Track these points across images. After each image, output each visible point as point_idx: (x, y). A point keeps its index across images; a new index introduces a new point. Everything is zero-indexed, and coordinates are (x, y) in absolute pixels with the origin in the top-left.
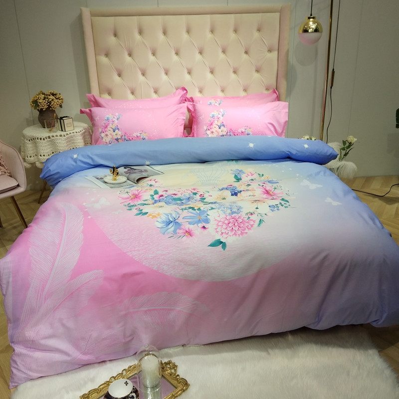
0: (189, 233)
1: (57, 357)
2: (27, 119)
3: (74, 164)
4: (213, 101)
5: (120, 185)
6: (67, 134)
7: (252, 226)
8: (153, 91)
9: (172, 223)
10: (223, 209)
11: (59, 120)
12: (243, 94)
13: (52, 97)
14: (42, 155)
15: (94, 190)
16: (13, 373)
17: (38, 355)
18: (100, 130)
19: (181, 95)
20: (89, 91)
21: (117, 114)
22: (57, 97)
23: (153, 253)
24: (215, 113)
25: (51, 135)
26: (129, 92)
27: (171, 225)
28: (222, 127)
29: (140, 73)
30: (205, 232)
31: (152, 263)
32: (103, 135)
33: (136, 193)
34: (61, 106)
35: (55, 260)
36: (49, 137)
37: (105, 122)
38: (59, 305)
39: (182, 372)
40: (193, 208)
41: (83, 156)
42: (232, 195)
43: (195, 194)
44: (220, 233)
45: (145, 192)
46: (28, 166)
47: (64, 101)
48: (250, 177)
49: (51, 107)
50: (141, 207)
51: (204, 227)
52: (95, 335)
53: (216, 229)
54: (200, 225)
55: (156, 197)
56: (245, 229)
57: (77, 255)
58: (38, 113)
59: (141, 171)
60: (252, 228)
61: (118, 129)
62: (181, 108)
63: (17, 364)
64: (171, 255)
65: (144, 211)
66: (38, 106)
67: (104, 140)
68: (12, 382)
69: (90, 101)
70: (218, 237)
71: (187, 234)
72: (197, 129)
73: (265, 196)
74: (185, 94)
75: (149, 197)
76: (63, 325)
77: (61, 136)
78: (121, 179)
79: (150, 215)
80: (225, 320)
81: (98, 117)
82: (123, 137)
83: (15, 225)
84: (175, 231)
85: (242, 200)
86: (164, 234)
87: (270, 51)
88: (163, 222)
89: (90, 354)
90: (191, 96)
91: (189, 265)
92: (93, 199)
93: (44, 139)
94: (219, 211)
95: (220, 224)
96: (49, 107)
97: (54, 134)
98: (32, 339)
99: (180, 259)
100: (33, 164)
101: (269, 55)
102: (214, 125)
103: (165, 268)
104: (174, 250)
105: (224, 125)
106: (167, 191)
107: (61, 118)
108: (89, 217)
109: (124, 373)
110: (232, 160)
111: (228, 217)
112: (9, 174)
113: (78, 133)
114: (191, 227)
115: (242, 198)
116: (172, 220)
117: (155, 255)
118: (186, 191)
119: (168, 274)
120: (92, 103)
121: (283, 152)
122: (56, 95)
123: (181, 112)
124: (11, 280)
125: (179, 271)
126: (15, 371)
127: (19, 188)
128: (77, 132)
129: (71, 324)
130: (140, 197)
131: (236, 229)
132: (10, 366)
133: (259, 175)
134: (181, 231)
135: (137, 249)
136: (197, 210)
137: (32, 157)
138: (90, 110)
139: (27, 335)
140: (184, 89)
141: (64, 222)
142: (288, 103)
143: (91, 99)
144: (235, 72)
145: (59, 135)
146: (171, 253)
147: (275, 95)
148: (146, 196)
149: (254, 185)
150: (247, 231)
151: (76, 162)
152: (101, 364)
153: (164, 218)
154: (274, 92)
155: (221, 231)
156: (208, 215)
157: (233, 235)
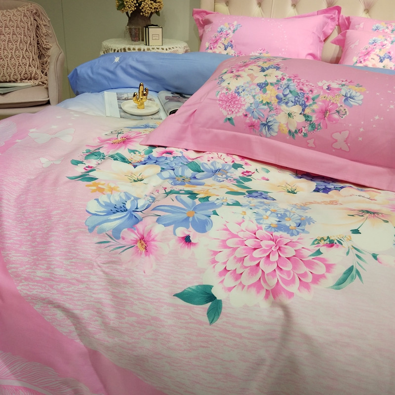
4: (382, 26)
6: (149, 49)
7: (317, 279)
9: (125, 214)
26: (255, 2)
33: (133, 136)
34: (158, 13)
40: (193, 195)
42: (317, 190)
43: (236, 167)
53: (216, 253)
55: (157, 151)
75: (144, 148)
77: (139, 50)
93: (118, 51)
96: (138, 10)
107: (147, 26)
111: (261, 233)
114: (159, 230)
130: (131, 142)
134: (131, 236)
136: (201, 199)
155: (225, 263)
156: (215, 213)
157: (249, 286)
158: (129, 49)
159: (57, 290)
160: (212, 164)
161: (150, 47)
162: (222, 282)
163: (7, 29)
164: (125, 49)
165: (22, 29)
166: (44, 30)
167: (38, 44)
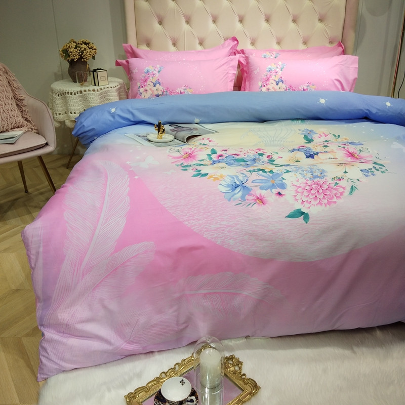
0: (261, 200)
1: (96, 345)
2: (55, 74)
3: (112, 119)
4: (268, 54)
5: (167, 143)
6: (101, 89)
7: (342, 194)
8: (197, 42)
9: (240, 188)
10: (301, 172)
11: (92, 73)
12: (302, 47)
13: (84, 46)
14: (73, 113)
15: (138, 147)
16: (42, 362)
17: (73, 342)
18: (139, 84)
19: (231, 47)
20: (126, 41)
21: (158, 66)
22: (90, 47)
23: (217, 223)
24: (273, 67)
25: (83, 89)
26: (170, 43)
27: (238, 189)
28: (280, 84)
29: (184, 20)
30: (282, 199)
31: (215, 235)
32: (142, 90)
33: (190, 151)
34: (94, 58)
35: (95, 228)
36: (81, 92)
37: (144, 75)
38: (100, 283)
39: (248, 369)
40: (263, 171)
41: (122, 110)
42: (307, 157)
43: (261, 155)
44: (300, 201)
45: (200, 151)
46: (57, 125)
47: (97, 51)
48: (323, 139)
49: (82, 58)
50: (199, 168)
51: (279, 194)
52: (142, 320)
53: (295, 196)
54: (275, 191)
55: (214, 157)
56: (333, 197)
57: (123, 223)
58: (69, 64)
59: (190, 129)
60: (341, 197)
61: (159, 83)
62: (232, 60)
63: (47, 352)
64: (238, 226)
65: (203, 172)
66: (69, 56)
67: (143, 96)
68: (40, 374)
69: (127, 52)
70: (298, 206)
71: (258, 201)
72: (250, 85)
73: (349, 159)
74: (235, 45)
75: (206, 157)
76: (104, 307)
77: (94, 90)
78: (168, 137)
79: (211, 177)
80: (303, 309)
81: (137, 69)
82: (165, 93)
83: (42, 191)
84: (243, 197)
85: (321, 163)
86: (229, 200)
88: (228, 186)
89: (136, 343)
90: (241, 49)
91: (262, 240)
92: (138, 158)
93: (75, 94)
94: (297, 174)
96: (81, 57)
97: (87, 89)
98: (66, 322)
99: (251, 232)
100: (62, 123)
102: (271, 81)
103: (232, 242)
104: (243, 221)
105: (282, 81)
106: (226, 150)
107: (95, 71)
108: (136, 177)
109: (177, 367)
110: (298, 119)
111: (309, 183)
112: (36, 131)
113: (113, 88)
114: (263, 192)
115: (320, 161)
116: (239, 184)
117: (219, 226)
118: (249, 151)
119: (235, 250)
120: (128, 55)
121: (361, 110)
122: (88, 44)
123: (231, 65)
124: (41, 249)
125: (249, 246)
126: (44, 360)
127: (48, 147)
128: (111, 88)
129: (113, 306)
130: (194, 156)
131: (321, 196)
132: (38, 354)
133: (334, 135)
134: (251, 198)
135: (196, 217)
136: (270, 172)
137: (61, 114)
138: (127, 62)
139: (60, 317)
140: (235, 39)
141: (106, 182)
142: (358, 57)
143: (127, 50)
144: (294, 21)
145: (91, 90)
146: (238, 224)
147: (340, 49)
148: (202, 155)
149: (332, 147)
150: (335, 199)
151: (114, 117)
152: (148, 355)
153: (228, 181)
154: (340, 45)
155: (301, 199)
156: (283, 179)
157: (317, 204)
158: (85, 91)
159: (227, 231)
161: (101, 87)
162: (304, 206)
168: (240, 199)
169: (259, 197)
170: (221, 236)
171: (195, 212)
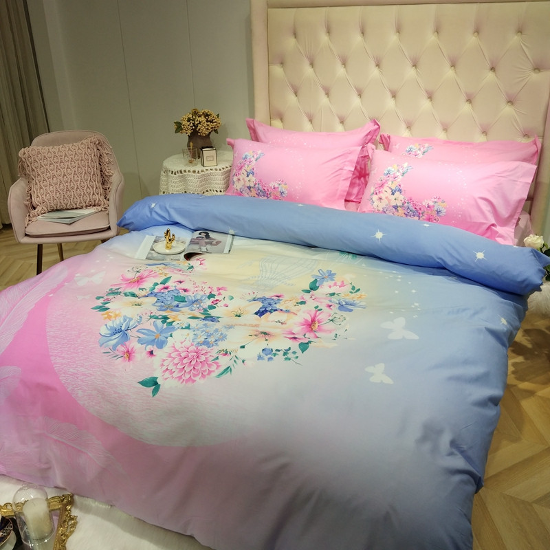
0: (129, 354)
3: (149, 215)
7: (210, 372)
8: (337, 120)
12: (481, 139)
21: (259, 152)
22: (209, 119)
23: (76, 367)
24: (393, 169)
26: (307, 119)
27: (117, 335)
29: (323, 93)
31: (69, 381)
32: (235, 178)
34: (216, 132)
37: (242, 161)
40: (166, 319)
41: (161, 207)
42: (257, 312)
43: (211, 297)
44: (164, 368)
45: (155, 276)
47: (221, 124)
51: (151, 353)
53: (164, 360)
54: (149, 348)
55: (158, 288)
56: (198, 374)
59: (211, 243)
60: (206, 376)
61: (253, 173)
64: (93, 377)
65: (108, 305)
67: (235, 186)
70: (158, 373)
71: (126, 355)
75: (150, 286)
77: (194, 172)
79: (107, 313)
84: (115, 346)
86: (101, 346)
87: (539, 70)
88: (112, 328)
91: (107, 401)
93: (175, 174)
94: (192, 334)
95: (173, 355)
97: (192, 169)
101: (535, 76)
102: (386, 188)
103: (80, 393)
104: (99, 373)
105: (400, 191)
106: (181, 282)
110: (349, 253)
111: (192, 348)
114: (138, 346)
116: (123, 329)
117: (76, 371)
118: (206, 289)
119: (81, 403)
122: (210, 115)
123: (348, 159)
125: (94, 404)
128: (217, 170)
130: (143, 282)
131: (189, 369)
133: (353, 288)
134: (122, 349)
135: (63, 355)
136: (168, 323)
143: (250, 125)
144: (469, 101)
145: (191, 171)
148: (150, 283)
149: (308, 306)
153: (118, 322)
155: (168, 366)
156: (171, 336)
157: (176, 378)
158: (185, 171)
159: (80, 380)
160: (194, 297)
161: (204, 169)
162: (164, 375)
163: (73, 163)
164: (181, 171)
165: (86, 162)
166: (106, 159)
167: (101, 171)
168: (111, 348)
169: (130, 350)
170: (73, 383)
171: (67, 349)
